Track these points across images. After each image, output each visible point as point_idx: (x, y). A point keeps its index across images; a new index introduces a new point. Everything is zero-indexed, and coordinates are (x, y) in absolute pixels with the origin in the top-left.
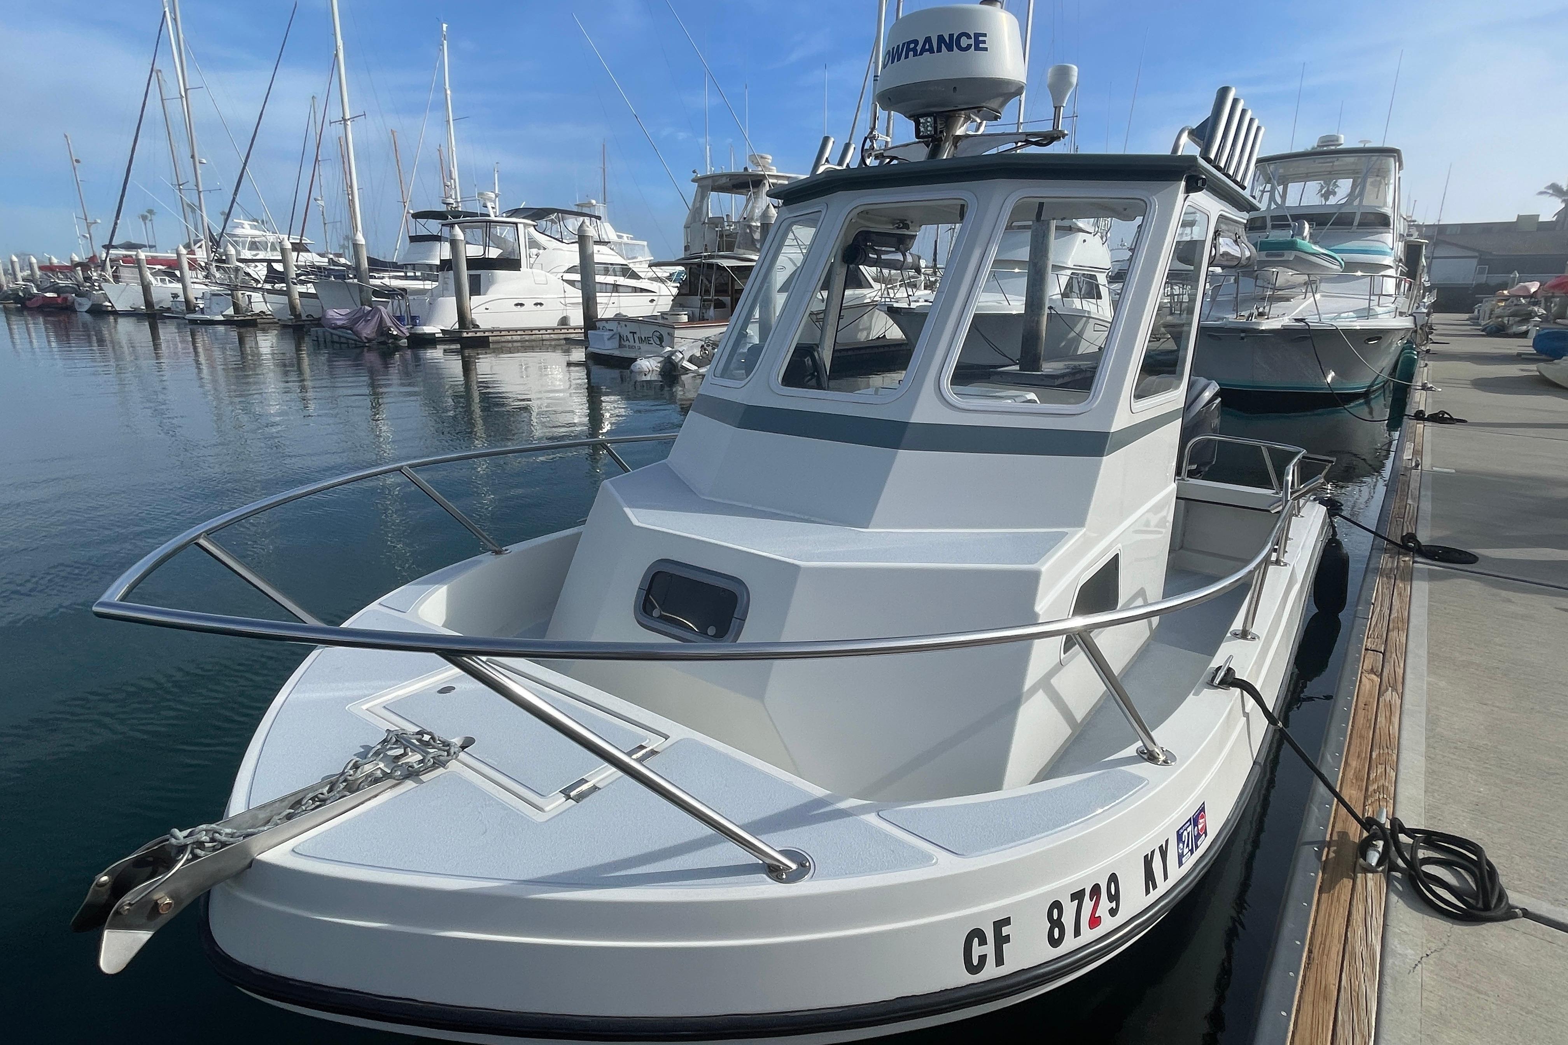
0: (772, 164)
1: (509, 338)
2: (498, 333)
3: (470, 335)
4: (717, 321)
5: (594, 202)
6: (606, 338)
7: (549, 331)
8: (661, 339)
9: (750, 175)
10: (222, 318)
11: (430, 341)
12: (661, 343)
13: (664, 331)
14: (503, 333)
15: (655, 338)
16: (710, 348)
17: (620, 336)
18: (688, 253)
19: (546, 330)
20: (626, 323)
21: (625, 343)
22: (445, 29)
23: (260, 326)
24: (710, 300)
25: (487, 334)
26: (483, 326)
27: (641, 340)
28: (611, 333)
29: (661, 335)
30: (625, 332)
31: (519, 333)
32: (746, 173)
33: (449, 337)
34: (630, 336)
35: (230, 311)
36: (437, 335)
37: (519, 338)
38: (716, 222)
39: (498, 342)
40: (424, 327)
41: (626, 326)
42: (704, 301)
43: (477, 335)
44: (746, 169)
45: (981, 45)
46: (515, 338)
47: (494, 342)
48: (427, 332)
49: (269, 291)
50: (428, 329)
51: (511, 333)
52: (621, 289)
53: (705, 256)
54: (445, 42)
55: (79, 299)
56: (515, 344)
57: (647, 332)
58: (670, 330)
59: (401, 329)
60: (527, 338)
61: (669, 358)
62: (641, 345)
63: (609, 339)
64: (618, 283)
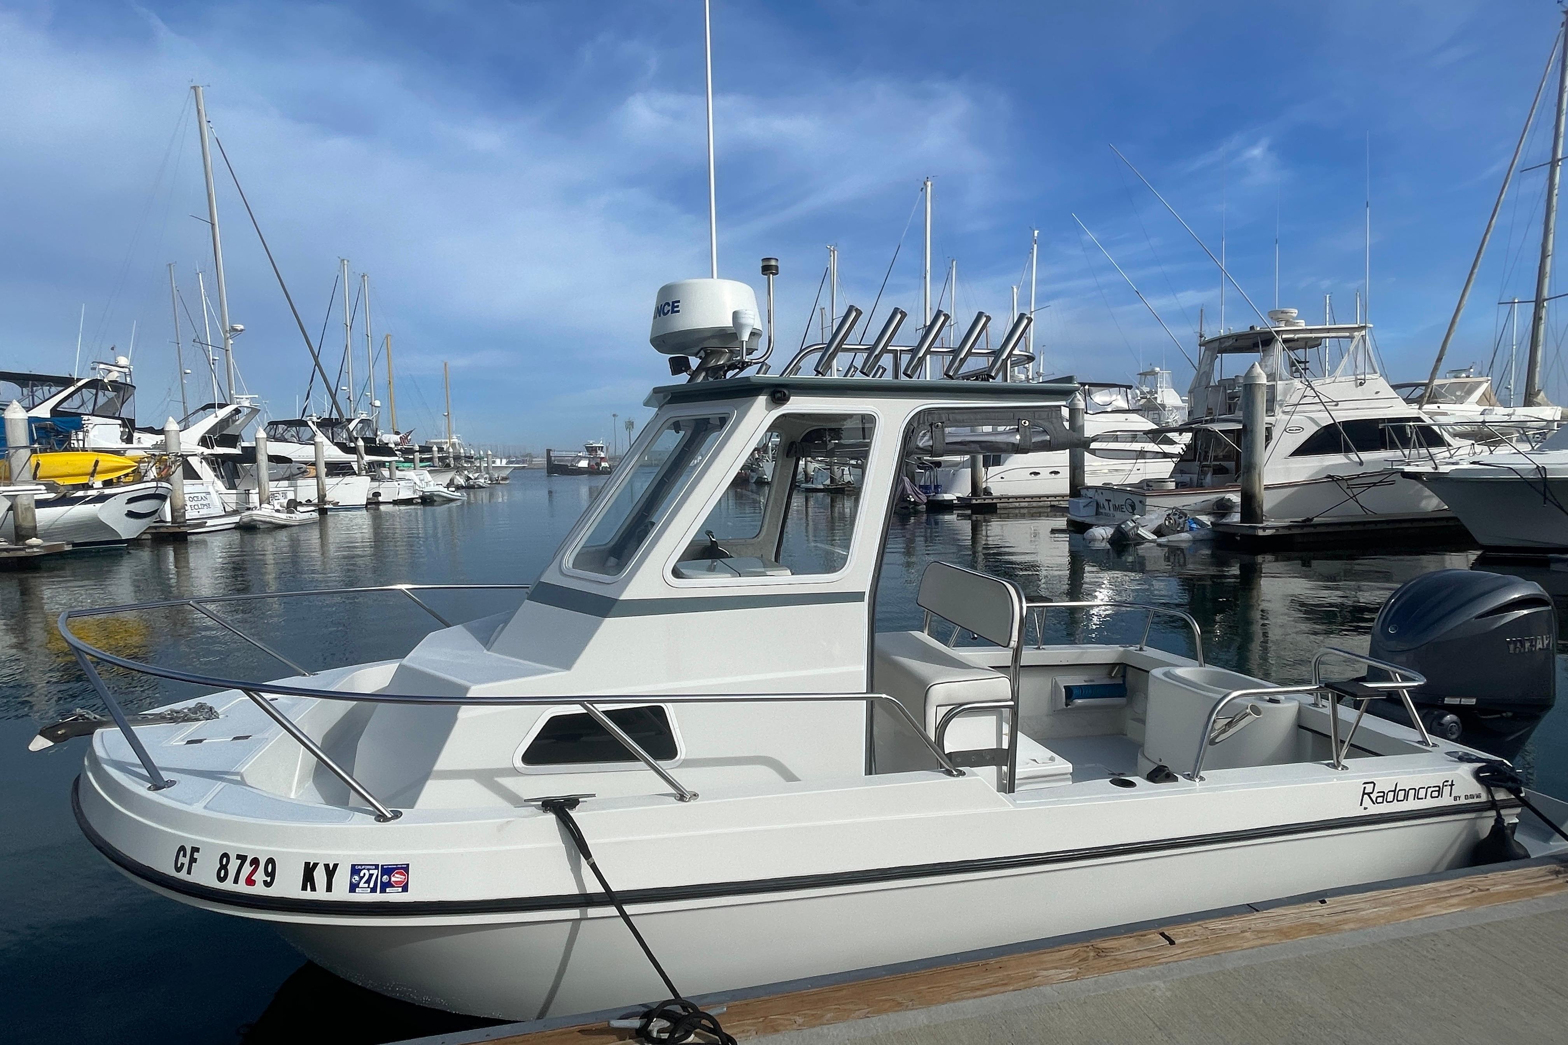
0: (1297, 318)
1: (1017, 504)
2: (1006, 500)
3: (979, 501)
4: (1214, 487)
5: (1158, 369)
6: (1081, 506)
7: (1058, 498)
8: (1133, 507)
9: (1259, 333)
10: (822, 487)
11: (948, 507)
12: (1133, 511)
13: (1136, 499)
14: (1011, 500)
15: (1128, 506)
16: (1177, 517)
17: (1097, 504)
18: (1192, 418)
19: (1055, 496)
20: (1103, 491)
21: (1101, 511)
22: (1036, 235)
23: (846, 493)
24: (1208, 466)
25: (995, 501)
26: (995, 492)
27: (1116, 508)
28: (1090, 500)
29: (1133, 502)
30: (1102, 500)
31: (1027, 500)
32: (1253, 332)
33: (963, 503)
34: (1106, 504)
35: (828, 482)
36: (954, 502)
37: (1026, 504)
38: (1224, 384)
39: (1005, 508)
40: (945, 495)
41: (1102, 493)
42: (1203, 466)
43: (986, 502)
44: (1252, 328)
45: (676, 309)
46: (1023, 504)
47: (1000, 509)
48: (946, 498)
49: (853, 466)
50: (947, 497)
51: (1018, 500)
52: (1148, 455)
53: (1206, 421)
54: (1035, 246)
55: (752, 474)
56: (1022, 511)
57: (1120, 500)
58: (1141, 498)
59: (920, 496)
60: (1035, 504)
61: (1119, 525)
62: (1115, 513)
63: (1084, 507)
64: (1145, 450)
